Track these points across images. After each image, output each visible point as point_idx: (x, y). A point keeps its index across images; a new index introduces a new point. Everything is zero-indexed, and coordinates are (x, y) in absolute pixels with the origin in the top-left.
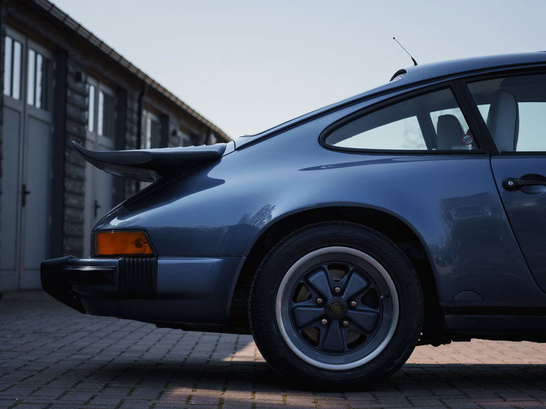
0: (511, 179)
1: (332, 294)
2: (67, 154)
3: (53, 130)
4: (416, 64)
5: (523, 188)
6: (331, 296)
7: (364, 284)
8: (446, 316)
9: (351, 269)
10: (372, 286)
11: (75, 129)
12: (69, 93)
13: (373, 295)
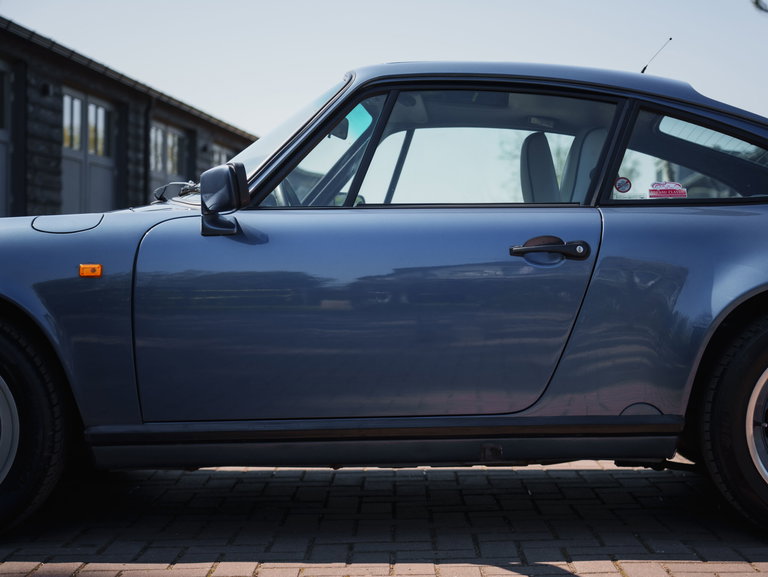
2: (29, 176)
3: (11, 149)
11: (42, 148)
12: (31, 109)
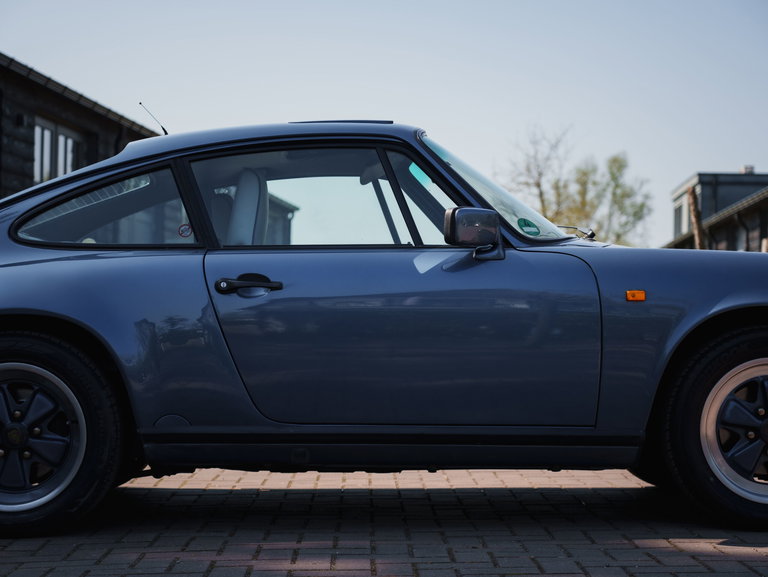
0: (225, 280)
1: (10, 419)
4: (166, 133)
5: (239, 290)
6: (9, 422)
7: (50, 406)
8: (145, 446)
9: (36, 388)
10: (61, 409)
13: (60, 420)
